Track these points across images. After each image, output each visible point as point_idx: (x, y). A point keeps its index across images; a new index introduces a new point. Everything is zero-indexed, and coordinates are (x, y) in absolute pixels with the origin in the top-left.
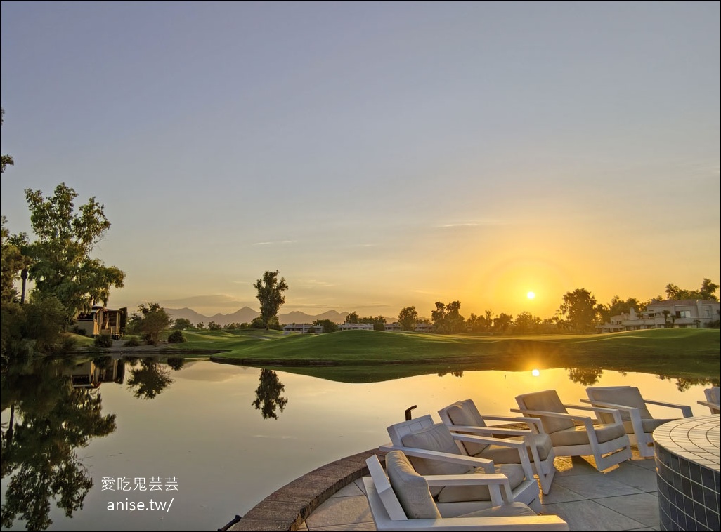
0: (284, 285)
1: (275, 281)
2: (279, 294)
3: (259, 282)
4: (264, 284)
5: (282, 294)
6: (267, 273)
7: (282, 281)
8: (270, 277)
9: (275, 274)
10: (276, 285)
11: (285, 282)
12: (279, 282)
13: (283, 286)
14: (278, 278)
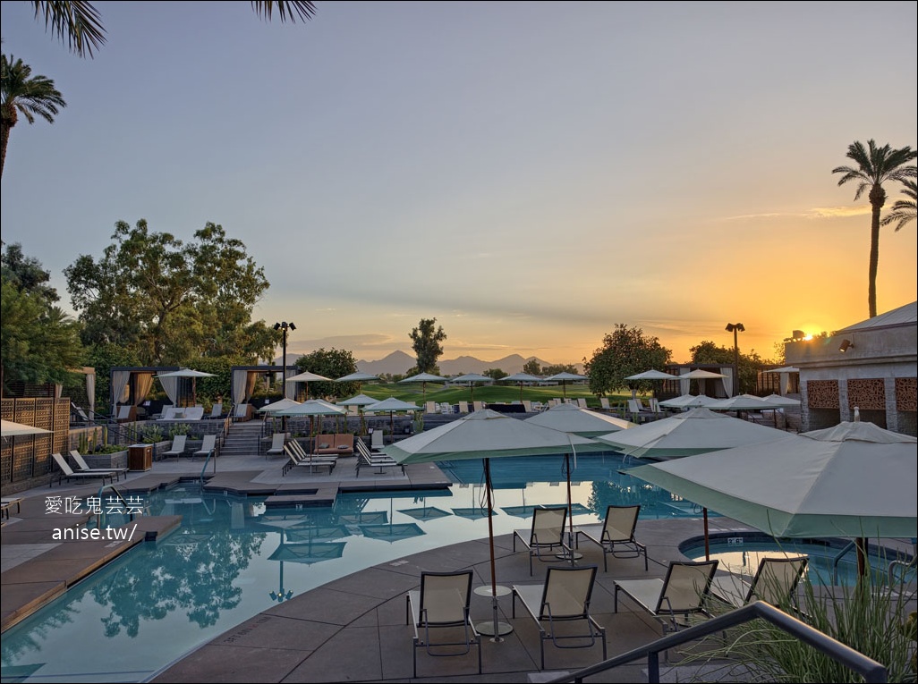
0: (442, 334)
1: (432, 330)
2: (437, 345)
3: (415, 330)
4: (420, 334)
5: (441, 344)
6: (423, 321)
7: (440, 330)
8: (426, 326)
9: (432, 322)
10: (433, 334)
11: (443, 331)
12: (436, 331)
13: (440, 336)
14: (436, 326)
